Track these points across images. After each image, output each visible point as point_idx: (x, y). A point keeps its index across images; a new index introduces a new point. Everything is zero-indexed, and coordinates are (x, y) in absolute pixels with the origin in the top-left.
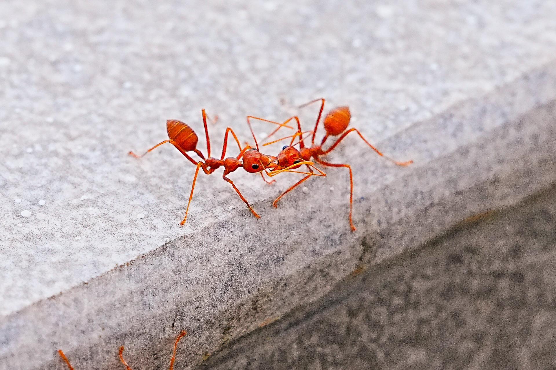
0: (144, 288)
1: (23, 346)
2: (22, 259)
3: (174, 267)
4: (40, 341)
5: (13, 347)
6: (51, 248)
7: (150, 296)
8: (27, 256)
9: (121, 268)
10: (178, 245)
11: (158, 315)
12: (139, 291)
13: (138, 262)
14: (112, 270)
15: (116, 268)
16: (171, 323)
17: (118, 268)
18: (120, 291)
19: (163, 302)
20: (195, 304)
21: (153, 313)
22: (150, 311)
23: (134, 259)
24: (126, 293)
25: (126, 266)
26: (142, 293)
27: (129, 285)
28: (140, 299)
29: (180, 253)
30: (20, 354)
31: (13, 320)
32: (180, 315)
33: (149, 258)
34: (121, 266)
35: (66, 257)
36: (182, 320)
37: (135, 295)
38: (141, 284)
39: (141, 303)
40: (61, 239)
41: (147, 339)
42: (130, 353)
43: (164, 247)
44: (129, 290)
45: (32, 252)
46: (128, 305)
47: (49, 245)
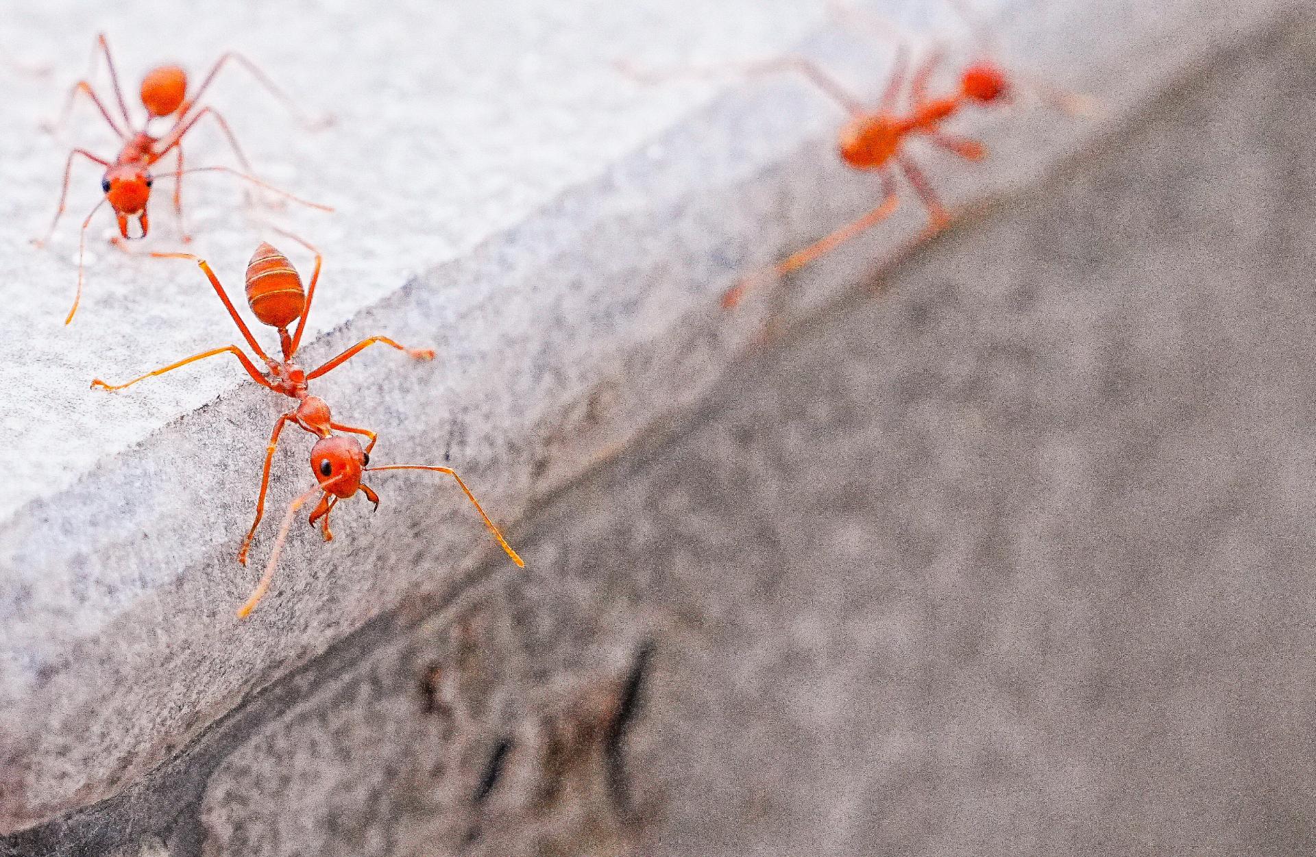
0: (382, 376)
1: (162, 517)
2: (111, 344)
3: (433, 329)
4: (197, 502)
5: (144, 519)
6: (164, 315)
7: (397, 394)
8: (120, 338)
9: (329, 338)
10: (434, 283)
11: (417, 434)
12: (373, 384)
13: (360, 324)
14: (312, 344)
15: (319, 339)
16: (443, 452)
17: (323, 339)
18: (335, 387)
19: (424, 405)
20: (485, 408)
21: (407, 430)
22: (402, 426)
23: (351, 317)
24: (349, 390)
25: (338, 334)
26: (381, 388)
27: (351, 374)
28: (378, 400)
29: (440, 299)
30: (160, 535)
31: (134, 461)
32: (457, 432)
33: (379, 314)
34: (328, 334)
35: (206, 329)
36: (462, 443)
37: (367, 392)
38: (374, 370)
39: (381, 409)
40: (181, 298)
41: (400, 489)
42: (371, 520)
43: (407, 289)
44: (353, 383)
45: (127, 329)
46: (356, 415)
47: (157, 310)
